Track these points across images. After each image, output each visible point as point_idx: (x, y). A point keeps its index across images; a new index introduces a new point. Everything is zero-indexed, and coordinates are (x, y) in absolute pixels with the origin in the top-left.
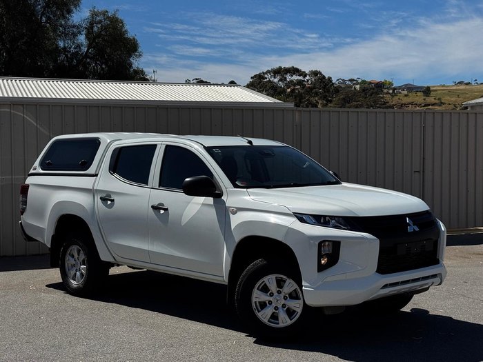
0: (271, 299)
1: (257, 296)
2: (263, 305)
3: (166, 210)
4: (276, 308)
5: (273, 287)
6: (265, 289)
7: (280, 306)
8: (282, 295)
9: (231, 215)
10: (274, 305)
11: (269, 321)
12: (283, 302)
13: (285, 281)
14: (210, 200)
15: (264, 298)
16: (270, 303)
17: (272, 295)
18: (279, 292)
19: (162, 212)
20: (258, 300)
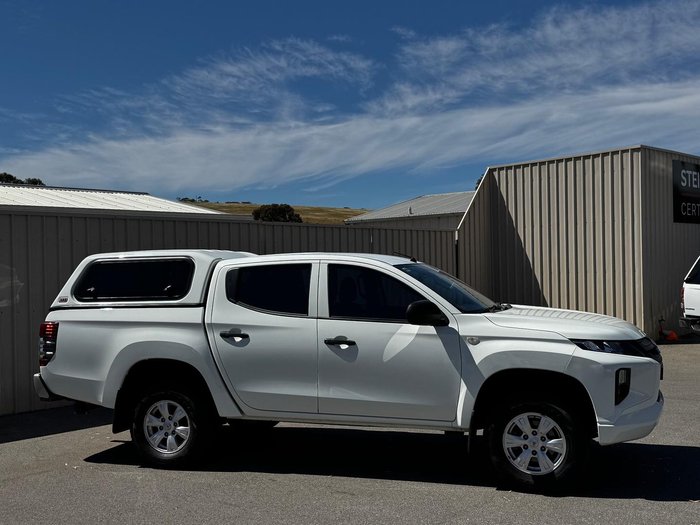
0: (526, 442)
1: (509, 442)
2: (517, 451)
3: (351, 343)
4: (534, 453)
5: (527, 428)
6: (517, 432)
7: (538, 450)
8: (539, 436)
9: (470, 347)
10: (531, 449)
11: (528, 469)
12: (541, 444)
13: (539, 420)
14: (431, 329)
15: (518, 442)
16: (526, 447)
17: (526, 437)
18: (534, 433)
19: (344, 347)
20: (510, 446)
